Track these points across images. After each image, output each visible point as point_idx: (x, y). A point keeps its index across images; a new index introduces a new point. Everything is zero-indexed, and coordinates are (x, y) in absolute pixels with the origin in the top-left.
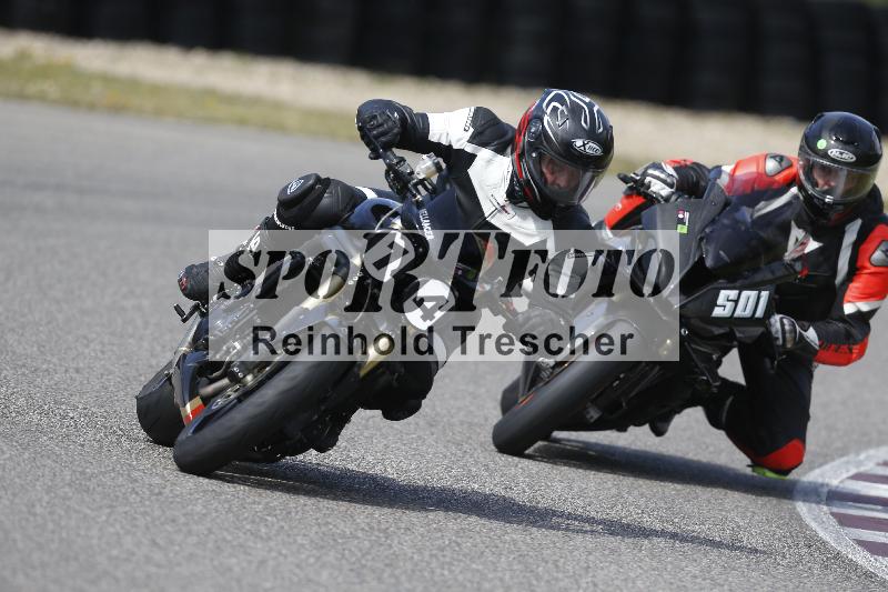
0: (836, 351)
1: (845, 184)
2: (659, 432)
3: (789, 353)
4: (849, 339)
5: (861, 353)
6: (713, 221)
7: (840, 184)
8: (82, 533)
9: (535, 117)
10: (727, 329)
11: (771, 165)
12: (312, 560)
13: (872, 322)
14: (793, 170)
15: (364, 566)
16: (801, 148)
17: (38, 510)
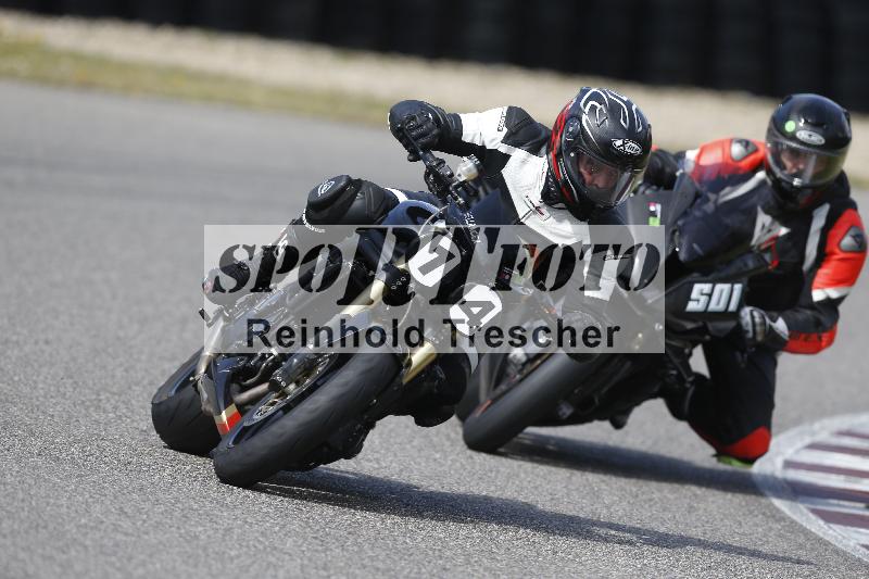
0: (806, 340)
1: (815, 167)
2: (618, 425)
3: (759, 346)
4: (818, 328)
5: (830, 342)
6: (685, 214)
7: (810, 169)
8: (52, 501)
9: (572, 115)
10: (700, 324)
11: (737, 150)
13: (842, 308)
14: (759, 155)
16: (769, 130)
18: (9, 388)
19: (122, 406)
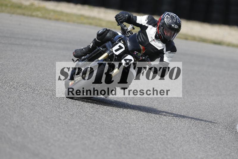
8: (46, 133)
9: (162, 19)
12: (107, 142)
15: (121, 144)
17: (35, 127)
18: (35, 102)
19: (66, 108)
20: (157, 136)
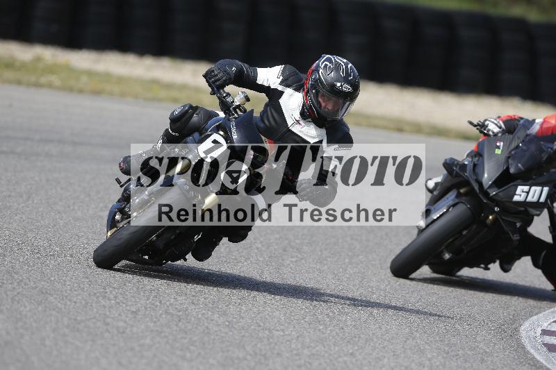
9: (315, 70)
17: (47, 342)
18: (48, 285)
19: (120, 296)
20: (335, 356)
